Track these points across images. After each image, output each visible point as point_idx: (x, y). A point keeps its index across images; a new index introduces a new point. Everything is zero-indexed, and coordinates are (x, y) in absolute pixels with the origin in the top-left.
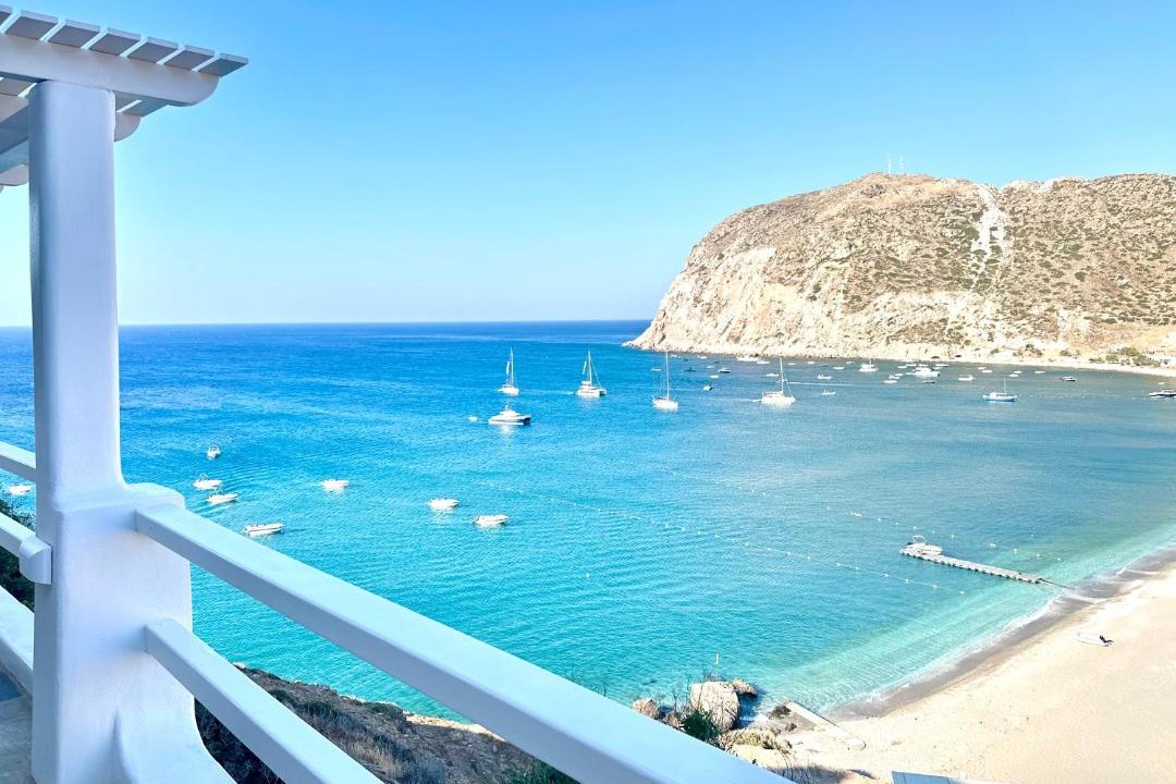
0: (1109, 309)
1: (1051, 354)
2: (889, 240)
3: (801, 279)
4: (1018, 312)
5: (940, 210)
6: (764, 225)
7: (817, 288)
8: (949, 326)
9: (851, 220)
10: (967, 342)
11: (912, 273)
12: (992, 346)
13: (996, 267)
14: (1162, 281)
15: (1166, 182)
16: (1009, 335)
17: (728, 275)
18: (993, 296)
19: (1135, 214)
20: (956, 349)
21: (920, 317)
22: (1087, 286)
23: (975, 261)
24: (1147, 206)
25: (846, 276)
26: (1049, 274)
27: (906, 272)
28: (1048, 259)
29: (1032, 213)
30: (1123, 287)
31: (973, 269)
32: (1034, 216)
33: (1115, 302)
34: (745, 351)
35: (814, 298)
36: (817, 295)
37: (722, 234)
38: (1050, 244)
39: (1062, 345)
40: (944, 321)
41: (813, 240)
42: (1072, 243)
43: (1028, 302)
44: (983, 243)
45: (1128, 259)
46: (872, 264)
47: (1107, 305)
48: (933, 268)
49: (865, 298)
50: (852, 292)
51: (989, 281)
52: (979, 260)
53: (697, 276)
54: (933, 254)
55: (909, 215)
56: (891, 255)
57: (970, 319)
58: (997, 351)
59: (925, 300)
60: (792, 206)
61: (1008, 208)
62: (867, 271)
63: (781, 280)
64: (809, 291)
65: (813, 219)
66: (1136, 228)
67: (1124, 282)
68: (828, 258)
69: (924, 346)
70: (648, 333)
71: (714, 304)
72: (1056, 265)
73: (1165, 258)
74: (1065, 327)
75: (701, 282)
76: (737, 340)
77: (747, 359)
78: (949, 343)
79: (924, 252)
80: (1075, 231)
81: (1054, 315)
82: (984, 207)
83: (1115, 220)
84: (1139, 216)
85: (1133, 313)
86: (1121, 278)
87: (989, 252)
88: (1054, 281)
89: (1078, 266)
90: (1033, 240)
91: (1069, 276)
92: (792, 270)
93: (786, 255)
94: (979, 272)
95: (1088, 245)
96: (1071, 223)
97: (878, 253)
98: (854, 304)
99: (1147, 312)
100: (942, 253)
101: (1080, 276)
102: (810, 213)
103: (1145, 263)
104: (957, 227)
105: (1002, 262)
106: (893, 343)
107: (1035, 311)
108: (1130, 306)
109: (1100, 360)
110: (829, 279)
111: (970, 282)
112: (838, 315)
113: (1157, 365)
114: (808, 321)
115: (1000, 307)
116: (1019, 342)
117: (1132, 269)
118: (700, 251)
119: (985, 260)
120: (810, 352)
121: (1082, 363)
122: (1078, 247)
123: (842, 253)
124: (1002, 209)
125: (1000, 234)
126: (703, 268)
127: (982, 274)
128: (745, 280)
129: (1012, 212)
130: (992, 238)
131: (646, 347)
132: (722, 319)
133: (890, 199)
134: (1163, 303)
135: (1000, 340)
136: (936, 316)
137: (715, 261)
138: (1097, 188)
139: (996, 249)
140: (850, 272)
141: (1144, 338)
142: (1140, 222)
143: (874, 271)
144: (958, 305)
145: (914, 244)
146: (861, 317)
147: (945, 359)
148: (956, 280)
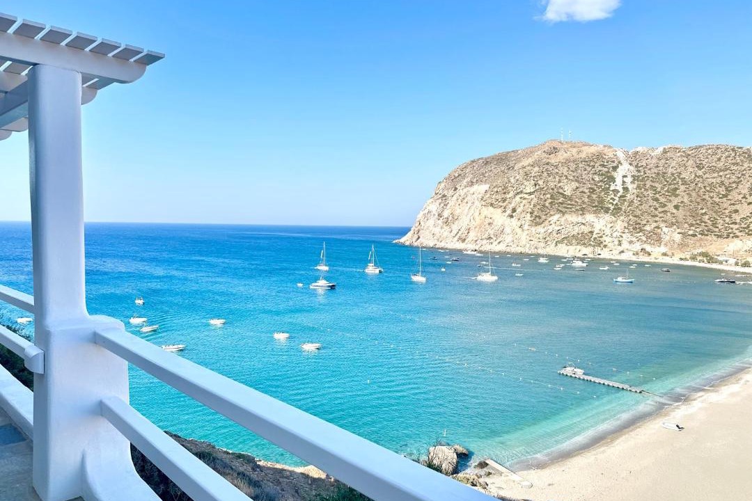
0: (693, 228)
1: (657, 254)
2: (560, 182)
3: (505, 204)
4: (637, 228)
5: (592, 164)
6: (482, 170)
7: (514, 210)
8: (594, 236)
9: (536, 169)
10: (605, 246)
11: (573, 203)
12: (620, 249)
13: (625, 200)
14: (727, 211)
15: (733, 150)
16: (631, 242)
17: (459, 200)
18: (622, 218)
19: (713, 170)
20: (598, 250)
21: (576, 230)
22: (680, 214)
23: (612, 196)
24: (720, 165)
25: (532, 203)
26: (657, 205)
27: (569, 202)
28: (657, 196)
29: (649, 167)
30: (702, 214)
31: (611, 201)
32: (650, 169)
33: (697, 224)
34: (469, 247)
35: (512, 216)
36: (514, 214)
37: (457, 175)
38: (659, 186)
39: (663, 249)
40: (591, 232)
41: (512, 180)
42: (673, 186)
43: (644, 222)
44: (618, 185)
45: (707, 197)
46: (549, 196)
47: (691, 225)
48: (586, 200)
49: (544, 217)
50: (536, 213)
51: (621, 209)
52: (615, 195)
53: (440, 201)
54: (587, 191)
55: (573, 166)
56: (561, 191)
57: (608, 231)
58: (623, 252)
59: (580, 219)
60: (501, 159)
61: (635, 163)
62: (545, 201)
63: (492, 205)
64: (509, 212)
65: (513, 168)
66: (713, 178)
67: (704, 211)
68: (521, 192)
69: (579, 247)
70: (410, 234)
71: (450, 218)
72: (662, 200)
73: (729, 197)
74: (666, 238)
75: (442, 205)
76: (464, 241)
77: (469, 252)
78: (594, 246)
79: (581, 190)
80: (675, 179)
81: (659, 230)
82: (619, 162)
83: (700, 173)
84: (714, 171)
85: (708, 231)
86: (702, 209)
87: (621, 191)
88: (660, 210)
89: (676, 201)
90: (649, 184)
91: (670, 207)
92: (498, 199)
93: (495, 189)
94: (615, 203)
95: (682, 188)
96: (673, 174)
97: (553, 189)
98: (537, 221)
99: (717, 230)
100: (592, 191)
101: (676, 207)
102: (511, 164)
103: (717, 200)
104: (602, 175)
105: (629, 197)
106: (559, 245)
107: (648, 228)
108: (706, 226)
109: (686, 259)
110: (522, 205)
111: (609, 209)
112: (526, 227)
113: (721, 263)
114: (508, 230)
115: (626, 225)
116: (637, 247)
117: (709, 203)
118: (443, 185)
119: (618, 195)
120: (508, 250)
121: (675, 260)
122: (676, 189)
123: (530, 189)
124: (631, 164)
125: (629, 180)
126: (444, 196)
127: (617, 204)
128: (469, 204)
129: (637, 166)
130: (624, 182)
131: (407, 243)
132: (455, 227)
133: (561, 156)
134: (726, 225)
135: (625, 245)
136: (586, 229)
137: (451, 192)
138: (690, 153)
139: (626, 189)
140: (535, 200)
141: (714, 246)
142: (716, 175)
143: (550, 201)
144: (600, 223)
145: (575, 185)
146: (540, 229)
147: (591, 256)
148: (600, 208)
